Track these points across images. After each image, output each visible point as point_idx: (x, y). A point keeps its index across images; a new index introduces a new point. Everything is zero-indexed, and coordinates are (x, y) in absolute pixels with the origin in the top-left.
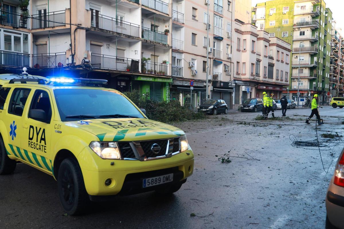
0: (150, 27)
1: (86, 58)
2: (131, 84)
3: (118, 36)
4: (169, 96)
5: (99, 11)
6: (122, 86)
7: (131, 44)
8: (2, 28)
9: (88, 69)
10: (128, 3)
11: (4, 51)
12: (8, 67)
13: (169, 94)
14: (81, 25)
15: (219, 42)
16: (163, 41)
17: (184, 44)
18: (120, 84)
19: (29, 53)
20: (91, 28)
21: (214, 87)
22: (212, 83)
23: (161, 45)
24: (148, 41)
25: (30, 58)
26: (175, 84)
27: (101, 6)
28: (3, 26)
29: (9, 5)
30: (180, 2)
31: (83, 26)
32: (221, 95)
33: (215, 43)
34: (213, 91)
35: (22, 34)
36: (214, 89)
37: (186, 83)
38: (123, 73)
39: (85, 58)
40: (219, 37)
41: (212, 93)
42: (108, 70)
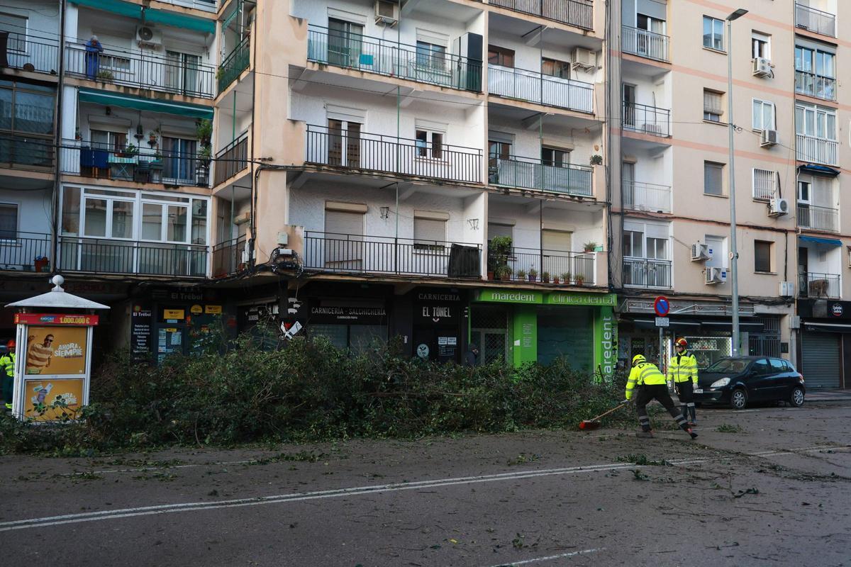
0: (538, 155)
1: (284, 246)
2: (467, 314)
3: (402, 181)
4: (616, 347)
5: (360, 124)
6: (436, 318)
7: (464, 204)
8: (139, 189)
9: (293, 275)
10: (438, 93)
11: (138, 242)
12: (148, 278)
13: (616, 340)
14: (271, 159)
15: (824, 182)
16: (574, 188)
17: (672, 193)
18: (431, 313)
19: (207, 245)
20: (307, 166)
21: (803, 319)
22: (794, 306)
23: (564, 198)
24: (510, 190)
25: (208, 255)
26: (631, 311)
27: (366, 110)
28: (140, 186)
29: (178, 139)
30: (661, 80)
31: (279, 162)
32: (840, 344)
33: (809, 186)
34: (801, 332)
35: (191, 201)
36: (806, 323)
37: (676, 308)
38: (419, 282)
39: (281, 244)
40: (825, 167)
41: (797, 336)
42: (365, 274)
